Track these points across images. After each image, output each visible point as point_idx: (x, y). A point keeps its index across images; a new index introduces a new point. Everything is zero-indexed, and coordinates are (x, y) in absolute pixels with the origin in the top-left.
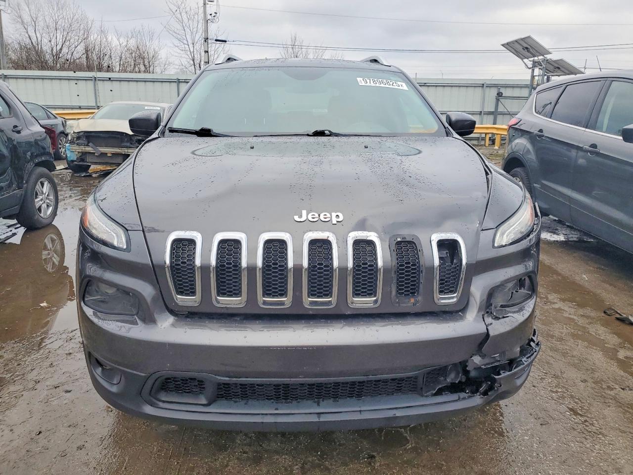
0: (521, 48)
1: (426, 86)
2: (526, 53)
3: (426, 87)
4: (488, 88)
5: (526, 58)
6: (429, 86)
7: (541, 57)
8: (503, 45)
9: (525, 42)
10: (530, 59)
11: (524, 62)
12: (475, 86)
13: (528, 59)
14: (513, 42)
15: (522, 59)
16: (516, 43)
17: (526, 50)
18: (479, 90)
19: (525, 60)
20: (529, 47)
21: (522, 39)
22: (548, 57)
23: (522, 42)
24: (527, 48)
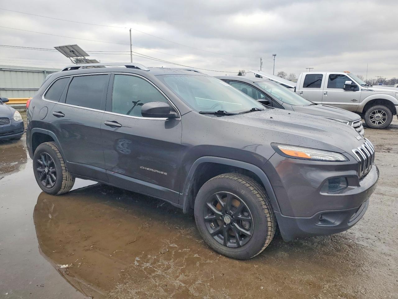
0: (69, 50)
1: (2, 70)
2: (72, 54)
3: (3, 72)
4: (47, 74)
5: (71, 57)
6: (5, 71)
7: (83, 57)
8: (55, 48)
9: (73, 48)
10: (74, 58)
11: (70, 59)
12: (38, 72)
13: (73, 57)
14: (63, 47)
15: (69, 58)
16: (65, 48)
17: (72, 52)
18: (41, 75)
19: (71, 58)
20: (74, 50)
21: (71, 46)
22: (87, 58)
23: (70, 48)
24: (73, 51)
